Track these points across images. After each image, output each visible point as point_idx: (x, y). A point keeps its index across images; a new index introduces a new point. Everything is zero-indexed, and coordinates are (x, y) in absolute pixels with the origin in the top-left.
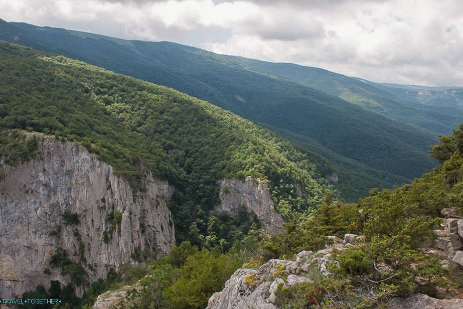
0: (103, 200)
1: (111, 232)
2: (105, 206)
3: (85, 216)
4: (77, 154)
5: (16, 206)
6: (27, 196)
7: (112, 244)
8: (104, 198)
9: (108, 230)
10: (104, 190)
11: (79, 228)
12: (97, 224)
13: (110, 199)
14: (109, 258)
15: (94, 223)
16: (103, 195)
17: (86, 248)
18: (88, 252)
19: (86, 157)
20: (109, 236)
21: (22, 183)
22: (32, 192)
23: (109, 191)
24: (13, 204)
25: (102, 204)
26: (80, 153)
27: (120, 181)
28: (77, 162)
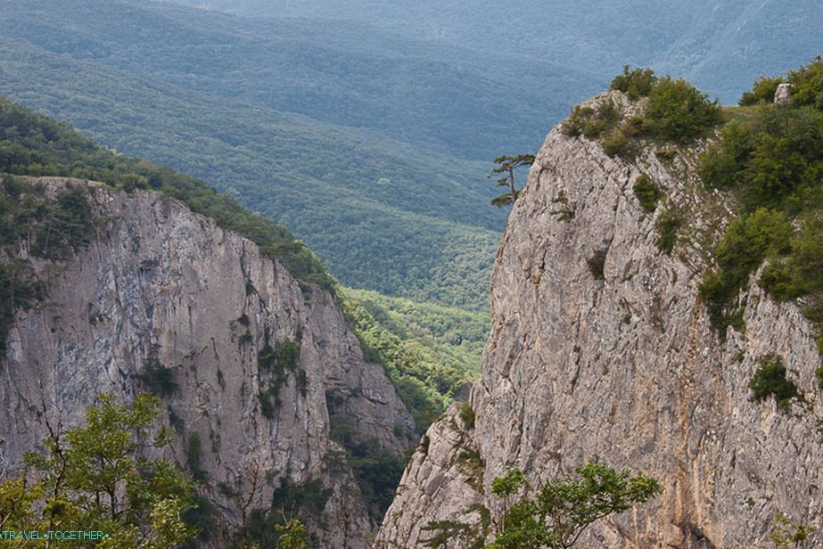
0: (244, 320)
1: (275, 391)
2: (248, 332)
3: (194, 369)
4: (166, 217)
5: (77, 359)
6: (94, 331)
7: (280, 420)
8: (244, 316)
9: (266, 388)
10: (242, 295)
11: (175, 403)
12: (233, 381)
13: (258, 315)
14: (273, 455)
15: (225, 378)
16: (241, 308)
17: (206, 447)
18: (213, 456)
19: (187, 223)
20: (272, 399)
21: (82, 301)
22: (101, 320)
23: (254, 298)
24: (72, 353)
25: (242, 330)
26: (173, 216)
27: (277, 268)
28: (168, 238)
